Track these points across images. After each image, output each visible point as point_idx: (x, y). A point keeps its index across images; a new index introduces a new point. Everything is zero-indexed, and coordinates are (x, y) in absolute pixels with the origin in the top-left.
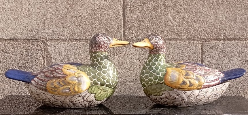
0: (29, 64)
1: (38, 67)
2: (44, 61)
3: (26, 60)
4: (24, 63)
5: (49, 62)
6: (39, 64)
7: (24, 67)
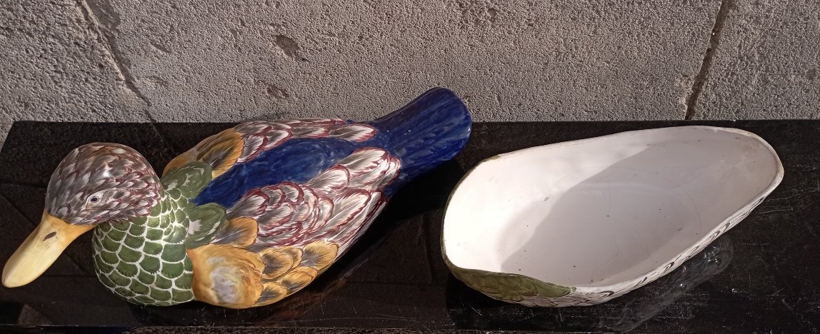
0: (32, 22)
1: (71, 28)
2: (84, 10)
3: (14, 7)
4: (14, 18)
5: (104, 11)
6: (71, 20)
7: (20, 30)
